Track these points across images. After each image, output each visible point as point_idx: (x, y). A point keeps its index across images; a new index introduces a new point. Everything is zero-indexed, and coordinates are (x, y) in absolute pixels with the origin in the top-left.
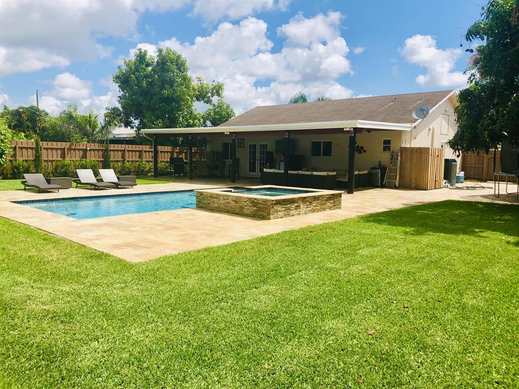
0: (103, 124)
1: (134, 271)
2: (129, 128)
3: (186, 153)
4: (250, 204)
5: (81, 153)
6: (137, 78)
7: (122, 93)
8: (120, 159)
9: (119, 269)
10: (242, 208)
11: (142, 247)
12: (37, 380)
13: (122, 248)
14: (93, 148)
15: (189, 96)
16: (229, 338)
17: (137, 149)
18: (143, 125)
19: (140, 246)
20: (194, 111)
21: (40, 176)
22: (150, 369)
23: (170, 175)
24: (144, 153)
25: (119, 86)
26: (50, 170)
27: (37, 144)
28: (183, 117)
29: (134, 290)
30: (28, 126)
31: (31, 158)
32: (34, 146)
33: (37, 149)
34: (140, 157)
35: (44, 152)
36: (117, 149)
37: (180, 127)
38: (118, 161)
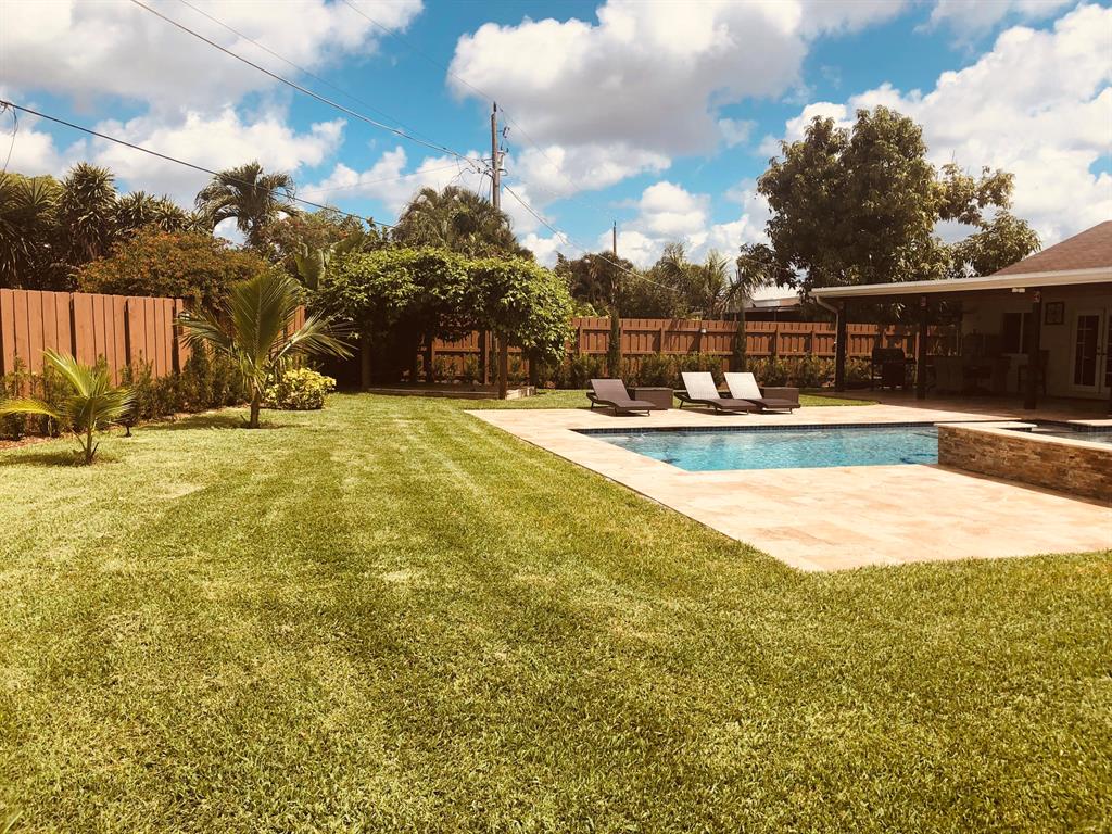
0: (734, 280)
1: (805, 590)
2: (786, 285)
3: (911, 339)
4: (1084, 465)
5: (690, 339)
6: (808, 180)
7: (775, 214)
8: (765, 352)
9: (774, 580)
10: (1062, 472)
11: (820, 540)
12: (634, 772)
13: (778, 539)
14: (712, 329)
15: (924, 210)
16: (1042, 783)
17: (803, 331)
18: (816, 279)
19: (813, 538)
20: (935, 242)
21: (618, 384)
22: (852, 809)
23: (873, 387)
24: (816, 340)
25: (770, 200)
26: (633, 372)
27: (614, 323)
28: (907, 258)
29: (808, 630)
30: (598, 291)
31: (603, 351)
32: (609, 328)
33: (613, 333)
34: (807, 347)
35: (624, 339)
36: (760, 330)
37: (899, 280)
38: (760, 357)
